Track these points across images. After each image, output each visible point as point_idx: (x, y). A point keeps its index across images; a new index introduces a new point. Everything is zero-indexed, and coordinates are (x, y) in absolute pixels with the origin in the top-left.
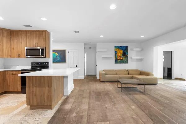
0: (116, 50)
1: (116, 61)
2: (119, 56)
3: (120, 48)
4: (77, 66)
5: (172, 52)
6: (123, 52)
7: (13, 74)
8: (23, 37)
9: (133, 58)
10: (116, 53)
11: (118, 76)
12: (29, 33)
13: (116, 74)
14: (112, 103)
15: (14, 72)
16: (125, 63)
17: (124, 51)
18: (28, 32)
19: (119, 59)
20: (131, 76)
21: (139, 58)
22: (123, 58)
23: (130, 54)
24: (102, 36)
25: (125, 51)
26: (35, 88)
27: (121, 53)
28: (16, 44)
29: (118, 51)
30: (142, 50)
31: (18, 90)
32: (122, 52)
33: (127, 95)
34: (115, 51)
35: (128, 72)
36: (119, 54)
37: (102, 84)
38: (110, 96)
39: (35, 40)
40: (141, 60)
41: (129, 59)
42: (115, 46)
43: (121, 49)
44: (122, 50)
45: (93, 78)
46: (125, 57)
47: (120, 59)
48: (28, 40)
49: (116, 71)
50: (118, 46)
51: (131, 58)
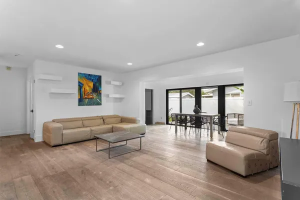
0: (81, 81)
1: (81, 102)
2: (86, 93)
3: (89, 77)
5: (152, 90)
6: (94, 84)
9: (110, 97)
10: (80, 86)
11: (88, 129)
13: (84, 126)
14: (111, 188)
16: (96, 105)
17: (96, 83)
19: (86, 98)
20: (110, 126)
21: (117, 96)
22: (94, 96)
23: (105, 89)
24: (60, 47)
27: (89, 86)
29: (84, 82)
30: (123, 84)
32: (91, 85)
33: (122, 161)
34: (79, 82)
35: (103, 119)
36: (87, 88)
37: (57, 151)
38: (95, 175)
40: (121, 99)
41: (103, 99)
42: (79, 73)
43: (90, 79)
44: (92, 81)
45: (22, 143)
46: (96, 94)
47: (88, 98)
49: (82, 119)
50: (85, 74)
51: (108, 96)
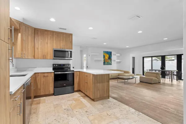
1: (104, 63)
3: (107, 53)
5: (134, 57)
7: (44, 76)
8: (49, 37)
10: (104, 57)
12: (56, 35)
15: (46, 75)
16: (110, 65)
17: (110, 55)
18: (55, 33)
19: (106, 62)
23: (114, 57)
26: (98, 84)
27: (107, 57)
28: (41, 44)
30: (121, 55)
31: (50, 93)
32: (108, 56)
34: (104, 55)
36: (107, 58)
39: (62, 42)
40: (119, 62)
41: (112, 62)
42: (104, 51)
43: (107, 54)
46: (110, 60)
48: (54, 41)
50: (106, 51)
51: (115, 61)
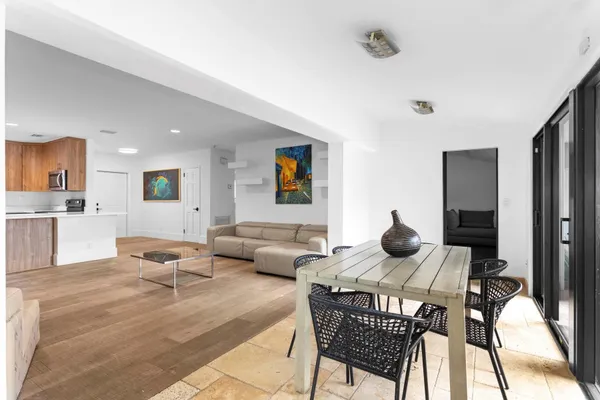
1: (279, 197)
2: (286, 181)
3: (288, 153)
4: (197, 209)
6: (298, 165)
10: (278, 170)
16: (302, 203)
17: (301, 160)
19: (286, 191)
22: (299, 186)
25: (304, 163)
27: (291, 169)
29: (283, 163)
32: (294, 165)
34: (277, 164)
36: (288, 173)
42: (277, 150)
43: (292, 156)
44: (295, 158)
46: (302, 182)
47: (289, 191)
49: (265, 226)
50: (285, 148)
